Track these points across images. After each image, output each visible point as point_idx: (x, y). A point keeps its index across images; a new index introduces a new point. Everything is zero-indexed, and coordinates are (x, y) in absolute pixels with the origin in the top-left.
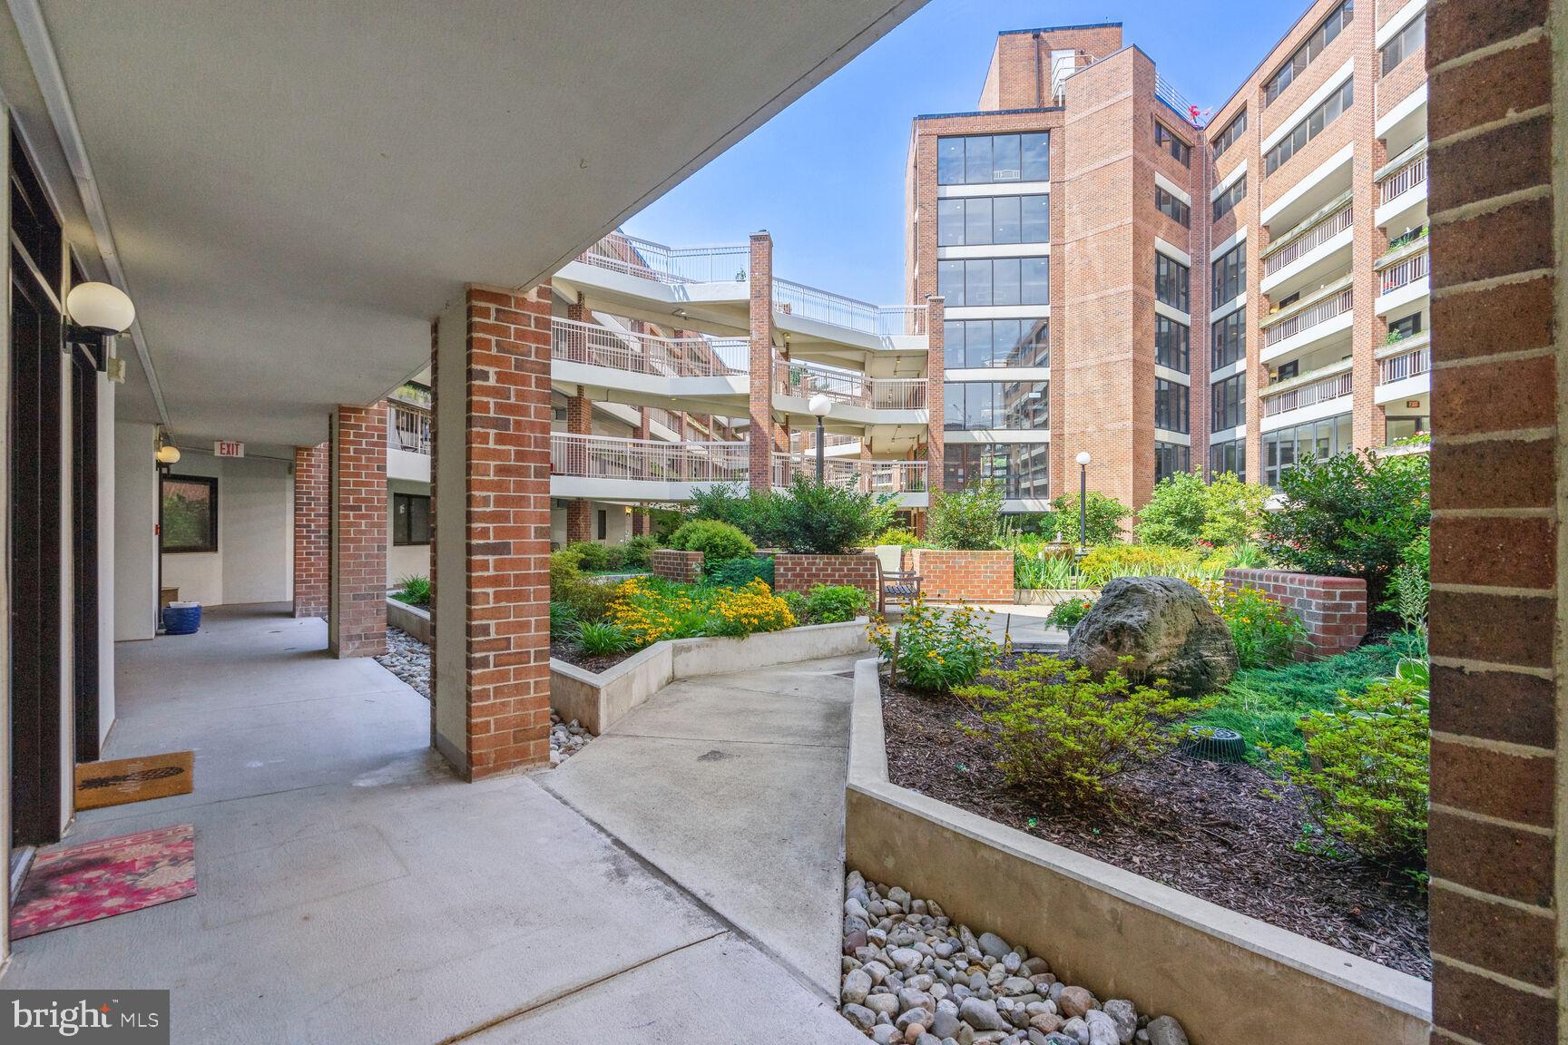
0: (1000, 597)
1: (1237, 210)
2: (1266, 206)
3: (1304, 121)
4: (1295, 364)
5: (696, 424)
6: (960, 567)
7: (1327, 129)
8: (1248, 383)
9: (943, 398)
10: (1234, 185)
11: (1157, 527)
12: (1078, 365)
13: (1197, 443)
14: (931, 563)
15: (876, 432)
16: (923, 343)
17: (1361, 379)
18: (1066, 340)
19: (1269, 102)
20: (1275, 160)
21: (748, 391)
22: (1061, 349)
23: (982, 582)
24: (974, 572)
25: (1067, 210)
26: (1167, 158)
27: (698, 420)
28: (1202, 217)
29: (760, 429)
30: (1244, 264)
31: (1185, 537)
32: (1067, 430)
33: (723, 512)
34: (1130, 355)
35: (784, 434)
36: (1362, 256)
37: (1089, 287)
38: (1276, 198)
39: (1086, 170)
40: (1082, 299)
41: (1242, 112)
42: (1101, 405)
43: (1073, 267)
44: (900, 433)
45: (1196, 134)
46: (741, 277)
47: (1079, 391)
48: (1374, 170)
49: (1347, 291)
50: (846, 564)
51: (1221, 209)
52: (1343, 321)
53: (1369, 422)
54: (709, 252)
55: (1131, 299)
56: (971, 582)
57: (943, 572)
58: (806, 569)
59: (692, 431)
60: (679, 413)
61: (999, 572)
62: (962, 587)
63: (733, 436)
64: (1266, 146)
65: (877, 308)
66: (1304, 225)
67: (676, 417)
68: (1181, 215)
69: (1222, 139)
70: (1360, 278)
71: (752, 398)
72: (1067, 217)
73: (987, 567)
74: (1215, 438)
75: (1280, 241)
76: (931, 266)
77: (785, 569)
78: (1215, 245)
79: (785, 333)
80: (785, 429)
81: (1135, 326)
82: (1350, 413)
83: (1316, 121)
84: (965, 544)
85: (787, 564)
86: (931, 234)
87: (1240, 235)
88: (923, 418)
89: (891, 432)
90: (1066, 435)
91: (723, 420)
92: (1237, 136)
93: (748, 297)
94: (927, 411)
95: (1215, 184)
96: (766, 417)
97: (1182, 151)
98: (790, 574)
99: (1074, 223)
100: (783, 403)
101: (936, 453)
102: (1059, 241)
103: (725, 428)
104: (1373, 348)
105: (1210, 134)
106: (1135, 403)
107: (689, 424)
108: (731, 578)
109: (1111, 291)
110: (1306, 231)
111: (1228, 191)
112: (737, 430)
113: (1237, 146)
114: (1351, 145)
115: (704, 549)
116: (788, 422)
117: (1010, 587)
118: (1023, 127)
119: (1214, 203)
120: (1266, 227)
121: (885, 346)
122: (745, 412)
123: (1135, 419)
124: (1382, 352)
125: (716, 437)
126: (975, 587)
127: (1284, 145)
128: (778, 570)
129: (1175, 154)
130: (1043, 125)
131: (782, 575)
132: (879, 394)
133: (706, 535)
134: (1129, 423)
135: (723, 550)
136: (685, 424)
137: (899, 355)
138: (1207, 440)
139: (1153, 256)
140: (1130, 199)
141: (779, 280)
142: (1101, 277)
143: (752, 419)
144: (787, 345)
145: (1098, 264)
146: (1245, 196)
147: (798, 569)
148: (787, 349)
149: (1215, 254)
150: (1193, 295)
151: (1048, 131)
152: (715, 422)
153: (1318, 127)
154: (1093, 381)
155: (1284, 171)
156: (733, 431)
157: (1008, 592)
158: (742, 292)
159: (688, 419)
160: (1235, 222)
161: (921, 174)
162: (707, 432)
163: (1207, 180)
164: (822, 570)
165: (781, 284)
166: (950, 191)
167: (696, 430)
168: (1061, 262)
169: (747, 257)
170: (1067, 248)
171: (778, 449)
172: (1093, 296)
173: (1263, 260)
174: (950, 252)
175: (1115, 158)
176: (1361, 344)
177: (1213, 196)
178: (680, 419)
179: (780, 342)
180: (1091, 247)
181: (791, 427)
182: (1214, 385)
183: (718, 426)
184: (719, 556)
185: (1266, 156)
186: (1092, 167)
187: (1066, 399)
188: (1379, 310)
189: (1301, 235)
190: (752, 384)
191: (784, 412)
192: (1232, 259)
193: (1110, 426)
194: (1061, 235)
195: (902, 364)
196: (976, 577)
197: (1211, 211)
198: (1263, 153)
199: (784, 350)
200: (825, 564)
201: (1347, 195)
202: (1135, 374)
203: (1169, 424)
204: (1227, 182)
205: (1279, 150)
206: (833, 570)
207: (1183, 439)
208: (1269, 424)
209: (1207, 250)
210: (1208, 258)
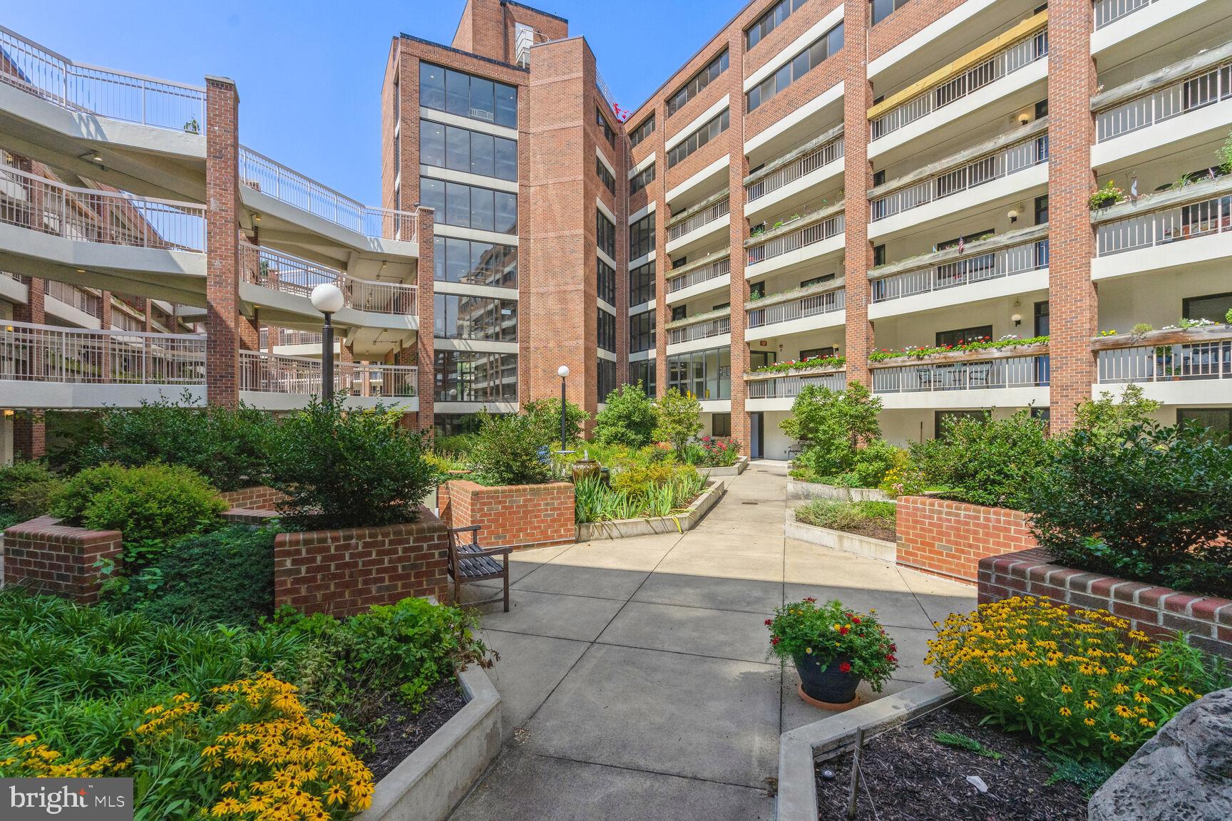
0: (561, 536)
1: (648, 188)
2: (669, 190)
3: (694, 133)
4: (684, 307)
5: (125, 308)
6: (518, 507)
7: (711, 142)
8: (657, 318)
9: (433, 306)
10: (646, 170)
11: (613, 429)
12: (542, 290)
13: (621, 360)
14: (485, 504)
15: (360, 334)
16: (412, 249)
17: (736, 322)
18: (532, 268)
19: (670, 115)
20: (676, 156)
21: (204, 272)
22: (528, 275)
23: (542, 521)
24: (533, 511)
25: (531, 158)
26: (603, 137)
27: (128, 304)
28: (623, 188)
29: (222, 321)
30: (654, 230)
31: (633, 437)
32: (532, 344)
33: (165, 443)
34: (582, 287)
35: (252, 329)
36: (736, 235)
37: (550, 226)
38: (676, 185)
39: (547, 128)
40: (545, 235)
41: (652, 116)
42: (559, 325)
43: (537, 208)
44: (385, 336)
45: (618, 125)
46: (193, 128)
47: (542, 312)
48: (743, 177)
49: (726, 260)
50: (400, 542)
51: (636, 186)
52: (723, 280)
53: (741, 354)
54: (142, 84)
55: (582, 241)
56: (531, 522)
57: (498, 514)
58: (333, 558)
59: (121, 318)
60: (98, 293)
61: (559, 509)
62: (520, 530)
63: (180, 325)
64: (669, 145)
65: (364, 207)
66: (696, 208)
67: (91, 297)
68: (610, 183)
69: (637, 134)
70: (734, 250)
71: (210, 282)
72: (531, 164)
73: (547, 504)
74: (633, 357)
75: (680, 217)
76: (413, 181)
77: (294, 562)
78: (632, 212)
79: (254, 213)
80: (254, 323)
81: (585, 264)
82: (729, 346)
83: (703, 136)
84: (521, 477)
85: (298, 552)
86: (413, 150)
87: (651, 207)
88: (413, 324)
89: (374, 335)
90: (532, 349)
91: (165, 306)
92: (648, 134)
93: (204, 155)
94: (417, 318)
95: (632, 167)
96: (231, 308)
97: (611, 134)
98: (303, 569)
99: (537, 169)
100: (251, 293)
101: (427, 359)
102: (525, 182)
103: (168, 316)
104: (744, 302)
105: (628, 128)
106: (586, 326)
107: (114, 307)
108: (182, 577)
109: (567, 233)
110: (697, 212)
111: (641, 174)
112: (186, 319)
113: (647, 142)
114: (728, 156)
115: (121, 525)
116: (258, 316)
117: (571, 526)
118: (495, 76)
119: (631, 180)
120: (669, 205)
121: (373, 247)
122: (201, 299)
123: (586, 339)
124: (749, 306)
125: (156, 325)
126: (535, 528)
127: (682, 147)
128: (282, 563)
129: (607, 135)
130: (512, 80)
131: (289, 572)
132: (361, 295)
133: (128, 498)
134: (582, 342)
135: (165, 523)
136: (106, 307)
137: (384, 259)
138: (627, 358)
139: (594, 211)
140: (581, 159)
141: (247, 149)
142: (558, 219)
143: (210, 307)
144: (256, 229)
145: (557, 207)
146: (654, 179)
147: (319, 558)
148: (256, 233)
149: (632, 219)
150: (617, 246)
151: (516, 87)
152: (155, 308)
153: (704, 140)
154: (552, 303)
155: (682, 166)
156: (180, 320)
157: (569, 530)
158: (196, 147)
159: (113, 301)
160: (646, 197)
161: (404, 91)
162: (143, 318)
163: (626, 162)
164: (361, 555)
165: (250, 155)
166: (432, 114)
167: (126, 314)
168: (527, 201)
169: (203, 105)
170: (532, 190)
171: (244, 345)
172: (552, 234)
173: (667, 228)
174: (432, 171)
175: (569, 124)
176: (736, 297)
177: (631, 175)
178: (100, 300)
179: (247, 224)
180: (552, 192)
181: (261, 322)
182: (631, 317)
183: (158, 312)
184: (156, 534)
185: (668, 153)
186: (551, 127)
187: (532, 317)
188: (747, 276)
189: (693, 215)
190: (210, 265)
191: (253, 304)
192: (644, 225)
193: (566, 343)
194: (526, 177)
195: (387, 270)
196: (536, 517)
197: (629, 186)
198: (667, 150)
199: (252, 234)
200: (366, 545)
201: (725, 192)
202: (586, 302)
203: (604, 344)
204: (641, 166)
205: (677, 150)
206: (379, 553)
207: (612, 357)
208: (672, 349)
209: (626, 215)
210: (627, 221)
